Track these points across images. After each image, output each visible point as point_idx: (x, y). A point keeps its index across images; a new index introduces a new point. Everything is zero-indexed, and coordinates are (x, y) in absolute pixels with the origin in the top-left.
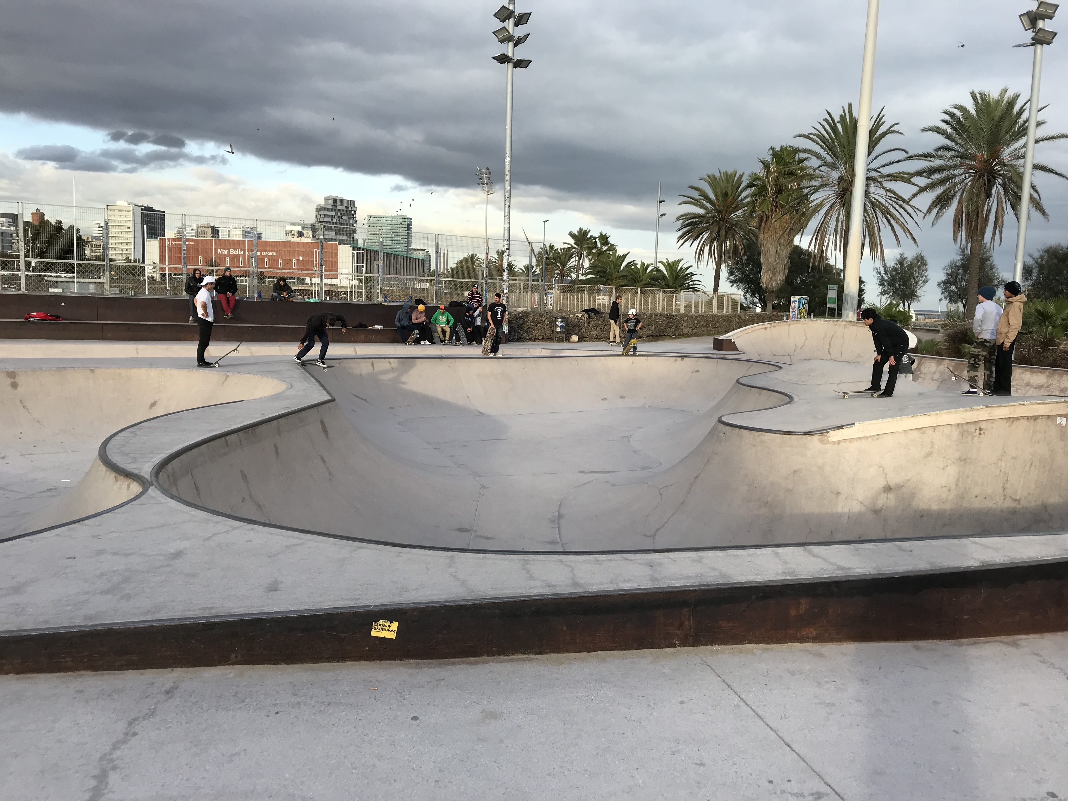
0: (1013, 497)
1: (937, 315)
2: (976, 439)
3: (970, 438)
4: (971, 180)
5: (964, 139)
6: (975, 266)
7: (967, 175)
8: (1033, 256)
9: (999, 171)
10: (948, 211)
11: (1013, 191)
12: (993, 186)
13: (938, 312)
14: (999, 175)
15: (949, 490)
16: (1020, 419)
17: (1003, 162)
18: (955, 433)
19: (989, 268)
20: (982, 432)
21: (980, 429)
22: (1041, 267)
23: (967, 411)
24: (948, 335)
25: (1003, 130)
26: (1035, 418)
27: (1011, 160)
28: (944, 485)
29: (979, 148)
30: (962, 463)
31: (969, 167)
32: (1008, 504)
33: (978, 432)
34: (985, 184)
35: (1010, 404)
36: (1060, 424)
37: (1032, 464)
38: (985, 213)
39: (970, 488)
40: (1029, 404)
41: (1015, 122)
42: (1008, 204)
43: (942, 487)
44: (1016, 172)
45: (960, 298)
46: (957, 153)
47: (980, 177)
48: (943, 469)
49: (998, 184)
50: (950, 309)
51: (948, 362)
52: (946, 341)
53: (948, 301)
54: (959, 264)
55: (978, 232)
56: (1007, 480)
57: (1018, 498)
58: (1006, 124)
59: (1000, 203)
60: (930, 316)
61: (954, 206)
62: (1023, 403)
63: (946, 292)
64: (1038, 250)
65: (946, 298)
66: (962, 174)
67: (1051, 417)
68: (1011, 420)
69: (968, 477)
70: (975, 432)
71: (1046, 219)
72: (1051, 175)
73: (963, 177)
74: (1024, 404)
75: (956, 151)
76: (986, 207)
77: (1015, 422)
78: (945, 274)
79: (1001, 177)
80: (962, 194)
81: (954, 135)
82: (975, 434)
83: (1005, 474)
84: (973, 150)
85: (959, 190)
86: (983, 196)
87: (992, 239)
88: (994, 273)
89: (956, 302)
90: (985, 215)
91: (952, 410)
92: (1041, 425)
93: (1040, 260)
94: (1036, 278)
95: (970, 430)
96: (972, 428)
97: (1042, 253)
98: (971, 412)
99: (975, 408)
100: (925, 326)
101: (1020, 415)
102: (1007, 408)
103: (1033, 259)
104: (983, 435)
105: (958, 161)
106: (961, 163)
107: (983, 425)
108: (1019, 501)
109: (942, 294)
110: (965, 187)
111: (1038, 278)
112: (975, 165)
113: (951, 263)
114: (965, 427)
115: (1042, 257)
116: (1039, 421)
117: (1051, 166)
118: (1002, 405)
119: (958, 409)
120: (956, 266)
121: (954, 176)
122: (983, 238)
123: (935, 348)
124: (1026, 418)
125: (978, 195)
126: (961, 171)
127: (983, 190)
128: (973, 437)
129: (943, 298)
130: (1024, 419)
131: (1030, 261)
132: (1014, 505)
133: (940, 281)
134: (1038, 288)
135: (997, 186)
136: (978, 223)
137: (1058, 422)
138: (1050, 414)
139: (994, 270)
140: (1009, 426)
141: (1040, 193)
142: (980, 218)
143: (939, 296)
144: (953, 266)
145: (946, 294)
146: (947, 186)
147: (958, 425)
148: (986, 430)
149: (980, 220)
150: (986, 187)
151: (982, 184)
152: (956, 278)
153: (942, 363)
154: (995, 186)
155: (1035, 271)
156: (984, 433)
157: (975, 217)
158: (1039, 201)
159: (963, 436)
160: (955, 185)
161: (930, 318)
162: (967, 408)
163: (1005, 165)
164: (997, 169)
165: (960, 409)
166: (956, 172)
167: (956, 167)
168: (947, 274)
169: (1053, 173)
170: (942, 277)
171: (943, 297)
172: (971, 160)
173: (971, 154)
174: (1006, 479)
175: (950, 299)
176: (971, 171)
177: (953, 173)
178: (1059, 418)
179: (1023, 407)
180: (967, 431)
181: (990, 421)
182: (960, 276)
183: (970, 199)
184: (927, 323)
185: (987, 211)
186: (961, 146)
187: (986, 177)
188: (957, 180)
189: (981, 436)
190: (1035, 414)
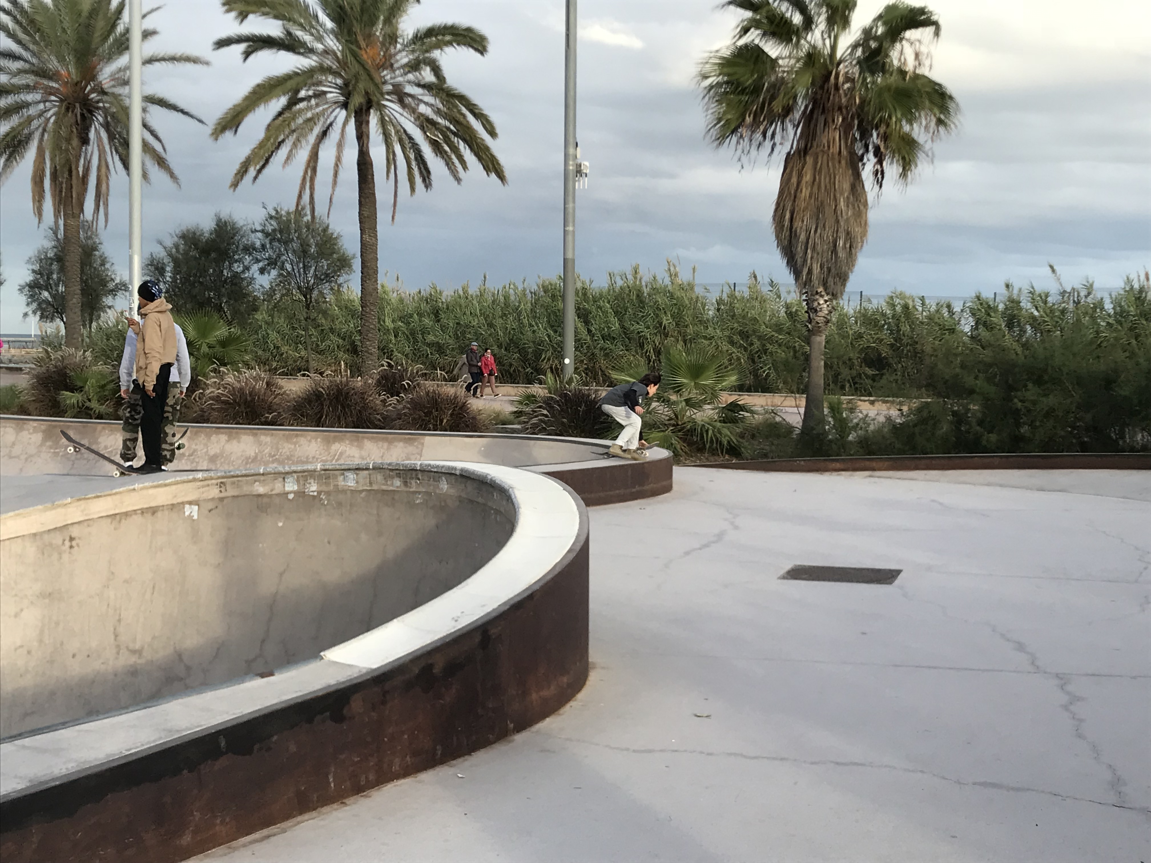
0: (131, 646)
1: (30, 342)
2: (66, 557)
3: (55, 556)
4: (54, 114)
5: (35, 43)
6: (74, 259)
7: (47, 104)
8: (164, 244)
9: (98, 102)
10: (21, 165)
11: (120, 136)
12: (91, 127)
13: (30, 336)
14: (98, 108)
15: (29, 652)
16: (131, 515)
17: (102, 88)
18: (31, 550)
19: (99, 262)
20: (74, 543)
21: (72, 539)
22: (175, 261)
23: (46, 510)
24: (37, 377)
25: (97, 34)
26: (153, 511)
27: (114, 86)
28: (19, 643)
29: (61, 59)
30: (47, 601)
31: (50, 91)
32: (126, 660)
33: (67, 544)
34: (77, 121)
35: (114, 491)
36: (190, 517)
37: (154, 587)
38: (81, 169)
39: (62, 644)
40: (142, 489)
41: (114, 26)
42: (117, 158)
43: (16, 650)
44: (120, 105)
45: (57, 312)
46: (27, 66)
47: (67, 109)
48: (16, 616)
49: (96, 123)
50: (46, 333)
51: (35, 424)
52: (33, 387)
53: (38, 317)
54: (51, 254)
55: (74, 201)
56: (119, 621)
57: (137, 646)
58: (100, 24)
59: (102, 155)
60: (17, 344)
61: (31, 154)
62: (132, 487)
63: (34, 301)
64: (171, 234)
65: (34, 312)
66: (39, 102)
67: (176, 507)
68: (118, 517)
69: (57, 624)
70: (63, 543)
71: (176, 185)
72: (175, 113)
73: (41, 106)
74: (134, 489)
75: (25, 61)
76: (82, 161)
77: (123, 521)
78: (30, 272)
79: (101, 113)
80: (43, 135)
81: (21, 35)
82: (64, 548)
83: (115, 610)
84: (53, 64)
85: (37, 129)
86: (75, 142)
87: (94, 215)
88: (108, 269)
89: (52, 320)
90: (81, 173)
91: (21, 511)
92: (163, 520)
93: (174, 250)
94: (170, 280)
95: (54, 542)
96: (57, 538)
97: (176, 239)
98: (54, 512)
99: (60, 502)
100: (10, 361)
101: (130, 508)
102: (109, 498)
103: (165, 248)
104: (76, 548)
105: (30, 79)
106: (37, 83)
107: (75, 532)
108: (138, 652)
109: (28, 305)
110: (46, 125)
111: (174, 279)
112: (58, 89)
113: (39, 252)
114: (46, 537)
115: (176, 246)
116: (159, 514)
117: (172, 99)
118: (102, 494)
119: (31, 508)
120: (47, 258)
121: (26, 105)
122: (82, 211)
123: (16, 400)
124: (139, 512)
125: (68, 140)
126: (38, 97)
127: (75, 130)
128: (60, 554)
129: (30, 313)
130: (136, 514)
131: (161, 253)
132: (133, 659)
133: (22, 283)
134: (175, 295)
135: (95, 127)
136: (72, 187)
137: (187, 513)
138: (175, 502)
139: (107, 266)
140: (115, 529)
141: (164, 141)
142: (74, 177)
143: (24, 309)
144: (43, 257)
145: (35, 305)
146: (15, 120)
147: (35, 535)
148: (79, 538)
149: (74, 181)
150: (79, 128)
151: (73, 121)
152: (48, 278)
153: (25, 426)
154: (93, 126)
155: (168, 269)
156: (78, 545)
157: (66, 175)
158: (163, 154)
159: (43, 554)
160: (30, 120)
161: (19, 348)
162: (46, 505)
163: (103, 92)
164: (93, 98)
165: (36, 507)
166: (29, 97)
167: (28, 88)
168: (34, 271)
169: (178, 111)
170: (26, 276)
171: (29, 310)
172: (50, 78)
173: (50, 70)
174: (117, 618)
175: (42, 314)
176: (53, 98)
177: (23, 99)
178: (187, 506)
179: (133, 494)
180: (51, 545)
181: (86, 524)
182: (55, 276)
183: (56, 148)
184: (13, 356)
185: (84, 167)
186: (34, 54)
187: (78, 111)
188: (32, 111)
189: (72, 550)
190: (153, 504)
